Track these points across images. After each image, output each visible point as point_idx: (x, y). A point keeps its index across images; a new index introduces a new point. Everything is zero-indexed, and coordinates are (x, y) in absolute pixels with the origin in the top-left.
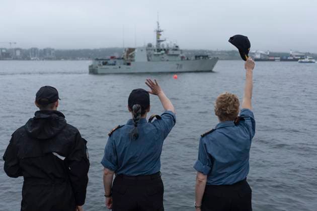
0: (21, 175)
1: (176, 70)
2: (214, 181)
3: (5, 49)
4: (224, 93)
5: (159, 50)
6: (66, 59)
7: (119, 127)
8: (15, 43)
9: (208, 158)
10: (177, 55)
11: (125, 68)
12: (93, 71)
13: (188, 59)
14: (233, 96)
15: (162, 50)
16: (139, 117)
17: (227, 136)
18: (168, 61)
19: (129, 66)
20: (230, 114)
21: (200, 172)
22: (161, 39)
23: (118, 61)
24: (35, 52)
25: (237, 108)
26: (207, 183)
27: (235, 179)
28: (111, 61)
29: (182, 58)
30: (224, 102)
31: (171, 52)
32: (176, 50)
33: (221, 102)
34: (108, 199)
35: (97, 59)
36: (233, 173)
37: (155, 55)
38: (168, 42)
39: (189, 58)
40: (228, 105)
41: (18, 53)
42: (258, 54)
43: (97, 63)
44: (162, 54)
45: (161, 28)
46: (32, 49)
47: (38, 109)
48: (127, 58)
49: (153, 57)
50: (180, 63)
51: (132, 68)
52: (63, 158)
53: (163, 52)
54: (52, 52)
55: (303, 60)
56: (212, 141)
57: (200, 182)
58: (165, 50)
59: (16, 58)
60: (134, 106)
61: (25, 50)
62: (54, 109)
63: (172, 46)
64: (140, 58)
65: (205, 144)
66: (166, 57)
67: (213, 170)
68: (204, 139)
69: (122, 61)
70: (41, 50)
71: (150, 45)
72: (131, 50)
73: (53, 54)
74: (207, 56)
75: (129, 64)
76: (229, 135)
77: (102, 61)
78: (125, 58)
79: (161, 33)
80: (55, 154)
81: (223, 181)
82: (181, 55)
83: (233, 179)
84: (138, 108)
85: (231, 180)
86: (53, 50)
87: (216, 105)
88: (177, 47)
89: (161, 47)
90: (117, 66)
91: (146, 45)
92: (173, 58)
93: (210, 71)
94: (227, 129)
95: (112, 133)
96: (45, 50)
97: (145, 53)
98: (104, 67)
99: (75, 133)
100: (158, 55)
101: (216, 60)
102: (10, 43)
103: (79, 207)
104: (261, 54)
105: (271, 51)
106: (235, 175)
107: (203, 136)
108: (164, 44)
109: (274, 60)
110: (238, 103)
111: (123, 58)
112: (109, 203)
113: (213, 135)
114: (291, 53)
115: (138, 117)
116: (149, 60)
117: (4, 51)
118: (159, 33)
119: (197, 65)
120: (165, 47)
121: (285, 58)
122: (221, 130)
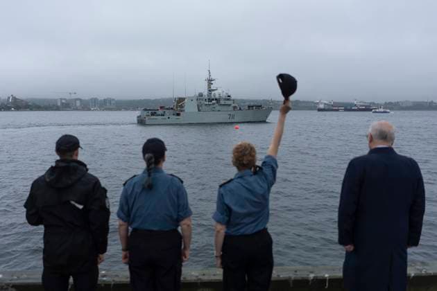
0: (42, 224)
1: (229, 121)
2: (233, 231)
3: (65, 99)
4: (239, 143)
5: (210, 100)
6: (126, 109)
7: (135, 176)
8: (75, 93)
9: (225, 208)
10: (230, 105)
11: (174, 119)
12: (141, 122)
13: (240, 109)
14: (249, 145)
15: (213, 100)
16: (153, 166)
17: (244, 187)
18: (219, 111)
19: (178, 117)
20: (248, 164)
21: (218, 222)
22: (212, 88)
23: (167, 111)
24: (95, 102)
25: (254, 156)
26: (226, 233)
27: (254, 229)
28: (160, 112)
29: (235, 107)
30: (241, 152)
31: (222, 102)
32: (228, 100)
33: (237, 152)
34: (124, 253)
35: (145, 110)
36: (252, 222)
37: (206, 105)
38: (219, 91)
39: (242, 108)
40: (244, 155)
41: (78, 103)
42: (322, 103)
43: (146, 113)
44: (214, 104)
45: (213, 77)
46: (92, 99)
47: (58, 158)
48: (177, 107)
49: (204, 107)
50: (233, 113)
51: (181, 119)
52: (81, 207)
53: (214, 102)
54: (113, 102)
55: (377, 110)
56: (230, 191)
57: (218, 232)
58: (216, 99)
59: (77, 109)
60: (147, 156)
61: (85, 100)
62: (74, 158)
63: (224, 95)
64: (190, 108)
65: (222, 195)
66: (218, 108)
67: (232, 220)
68: (222, 189)
69: (171, 111)
70: (101, 101)
71: (201, 95)
72: (181, 100)
73: (114, 104)
74: (261, 106)
75: (178, 115)
76: (246, 186)
77: (150, 112)
78: (175, 108)
79: (212, 82)
80: (73, 202)
81: (242, 231)
82: (233, 105)
83: (252, 229)
84: (151, 158)
85: (249, 230)
86: (113, 99)
87: (232, 155)
88: (229, 96)
89: (213, 97)
90: (166, 117)
91: (197, 94)
92: (225, 108)
93: (264, 122)
94: (244, 180)
95: (126, 183)
96: (105, 100)
97: (195, 103)
98: (152, 117)
99: (94, 181)
100: (209, 105)
101: (270, 110)
102: (70, 94)
103: (101, 255)
104: (325, 104)
105: (335, 101)
106: (254, 224)
107: (221, 186)
108: (216, 94)
109: (337, 110)
110: (254, 151)
111: (172, 109)
112: (125, 257)
113: (231, 185)
114: (355, 103)
115: (150, 167)
116: (199, 110)
117: (63, 101)
118: (210, 81)
119: (250, 115)
120: (217, 96)
121: (349, 108)
122: (239, 180)
